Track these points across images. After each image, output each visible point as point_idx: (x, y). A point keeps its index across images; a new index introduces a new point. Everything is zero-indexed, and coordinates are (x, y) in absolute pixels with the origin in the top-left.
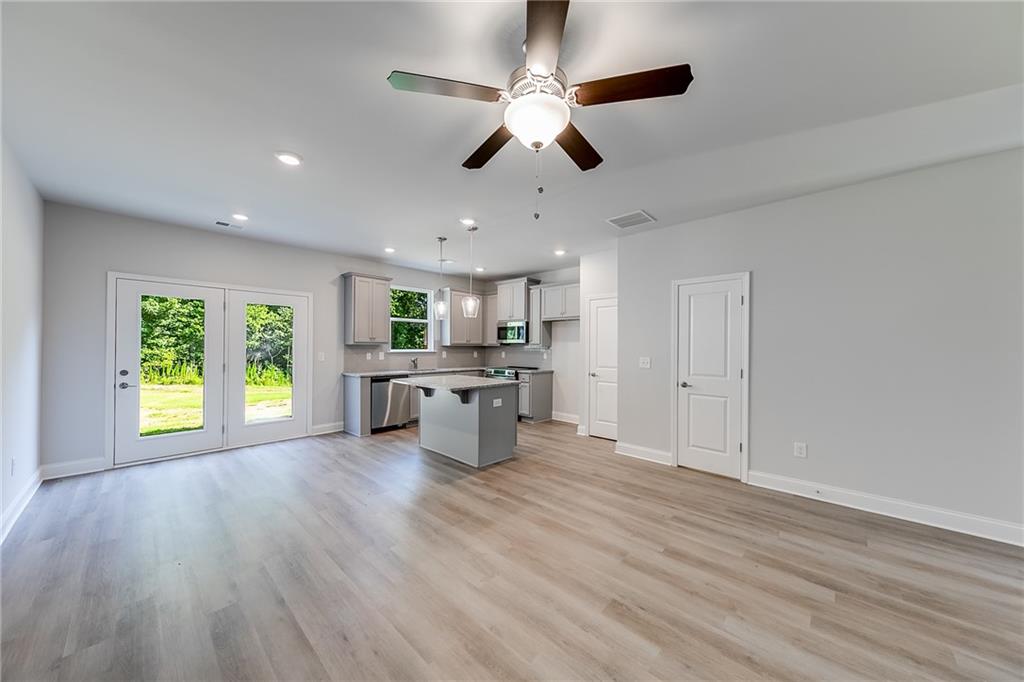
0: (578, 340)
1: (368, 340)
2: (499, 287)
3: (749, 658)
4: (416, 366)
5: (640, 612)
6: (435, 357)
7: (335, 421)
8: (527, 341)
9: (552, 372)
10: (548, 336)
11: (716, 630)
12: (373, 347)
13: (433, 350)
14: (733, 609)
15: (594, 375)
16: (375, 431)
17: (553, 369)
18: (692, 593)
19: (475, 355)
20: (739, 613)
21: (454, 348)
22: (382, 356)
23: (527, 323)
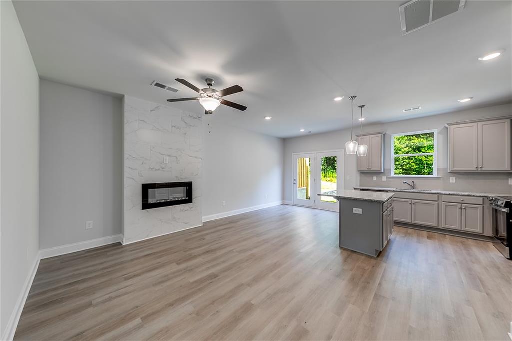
3: (173, 305)
4: (413, 187)
5: (210, 282)
11: (190, 301)
13: (437, 176)
14: (198, 314)
18: (214, 302)
20: (194, 315)
22: (385, 179)
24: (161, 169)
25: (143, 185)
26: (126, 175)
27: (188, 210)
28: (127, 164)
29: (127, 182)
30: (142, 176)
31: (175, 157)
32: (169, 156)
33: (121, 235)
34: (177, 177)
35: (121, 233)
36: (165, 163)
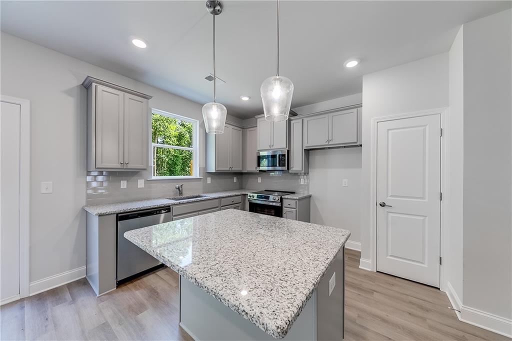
0: (361, 167)
1: (119, 166)
2: (258, 120)
4: (181, 193)
6: (201, 183)
7: (71, 268)
8: (288, 168)
9: (310, 196)
10: (307, 163)
12: (129, 174)
13: (198, 177)
15: (383, 205)
16: (121, 284)
17: (310, 194)
19: (235, 180)
21: (218, 174)
22: (141, 184)
23: (288, 151)
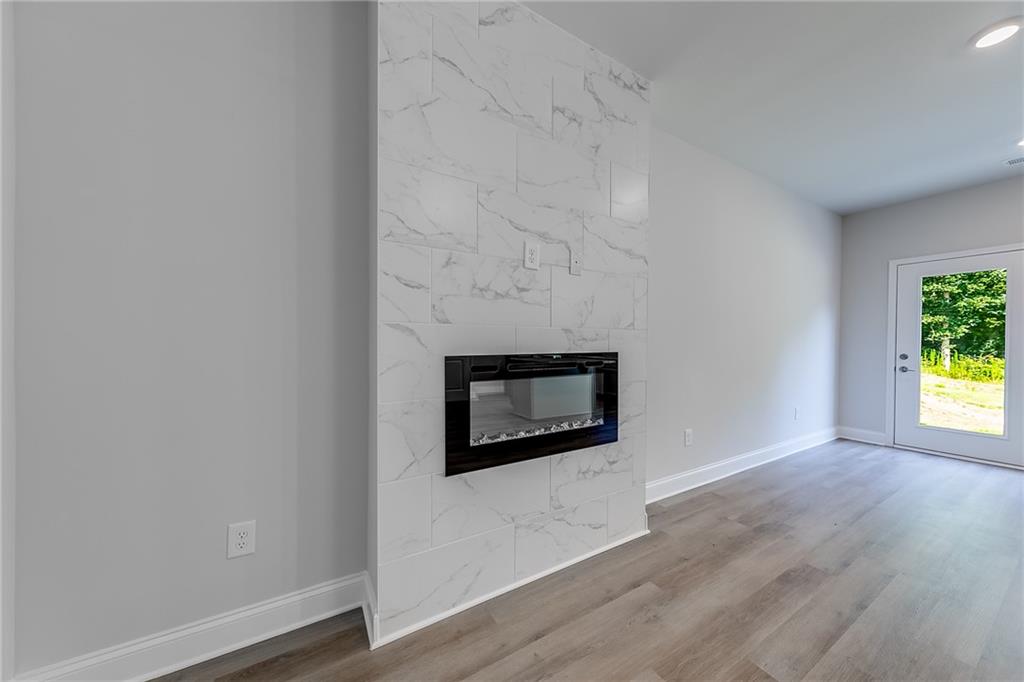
24: (514, 292)
25: (447, 358)
26: (385, 311)
27: (602, 471)
28: (389, 257)
29: (389, 347)
30: (447, 322)
31: (561, 242)
32: (543, 236)
33: (365, 576)
34: (567, 331)
35: (366, 568)
36: (528, 264)
